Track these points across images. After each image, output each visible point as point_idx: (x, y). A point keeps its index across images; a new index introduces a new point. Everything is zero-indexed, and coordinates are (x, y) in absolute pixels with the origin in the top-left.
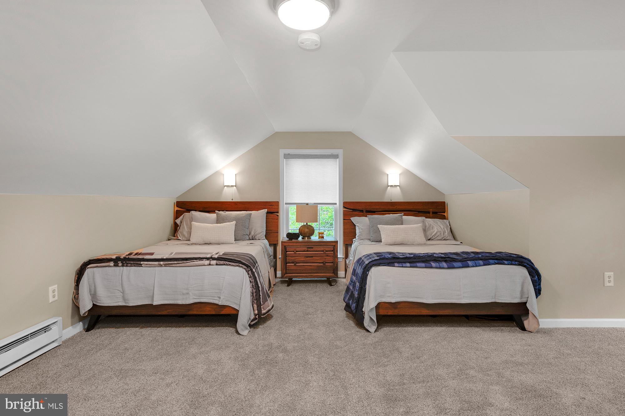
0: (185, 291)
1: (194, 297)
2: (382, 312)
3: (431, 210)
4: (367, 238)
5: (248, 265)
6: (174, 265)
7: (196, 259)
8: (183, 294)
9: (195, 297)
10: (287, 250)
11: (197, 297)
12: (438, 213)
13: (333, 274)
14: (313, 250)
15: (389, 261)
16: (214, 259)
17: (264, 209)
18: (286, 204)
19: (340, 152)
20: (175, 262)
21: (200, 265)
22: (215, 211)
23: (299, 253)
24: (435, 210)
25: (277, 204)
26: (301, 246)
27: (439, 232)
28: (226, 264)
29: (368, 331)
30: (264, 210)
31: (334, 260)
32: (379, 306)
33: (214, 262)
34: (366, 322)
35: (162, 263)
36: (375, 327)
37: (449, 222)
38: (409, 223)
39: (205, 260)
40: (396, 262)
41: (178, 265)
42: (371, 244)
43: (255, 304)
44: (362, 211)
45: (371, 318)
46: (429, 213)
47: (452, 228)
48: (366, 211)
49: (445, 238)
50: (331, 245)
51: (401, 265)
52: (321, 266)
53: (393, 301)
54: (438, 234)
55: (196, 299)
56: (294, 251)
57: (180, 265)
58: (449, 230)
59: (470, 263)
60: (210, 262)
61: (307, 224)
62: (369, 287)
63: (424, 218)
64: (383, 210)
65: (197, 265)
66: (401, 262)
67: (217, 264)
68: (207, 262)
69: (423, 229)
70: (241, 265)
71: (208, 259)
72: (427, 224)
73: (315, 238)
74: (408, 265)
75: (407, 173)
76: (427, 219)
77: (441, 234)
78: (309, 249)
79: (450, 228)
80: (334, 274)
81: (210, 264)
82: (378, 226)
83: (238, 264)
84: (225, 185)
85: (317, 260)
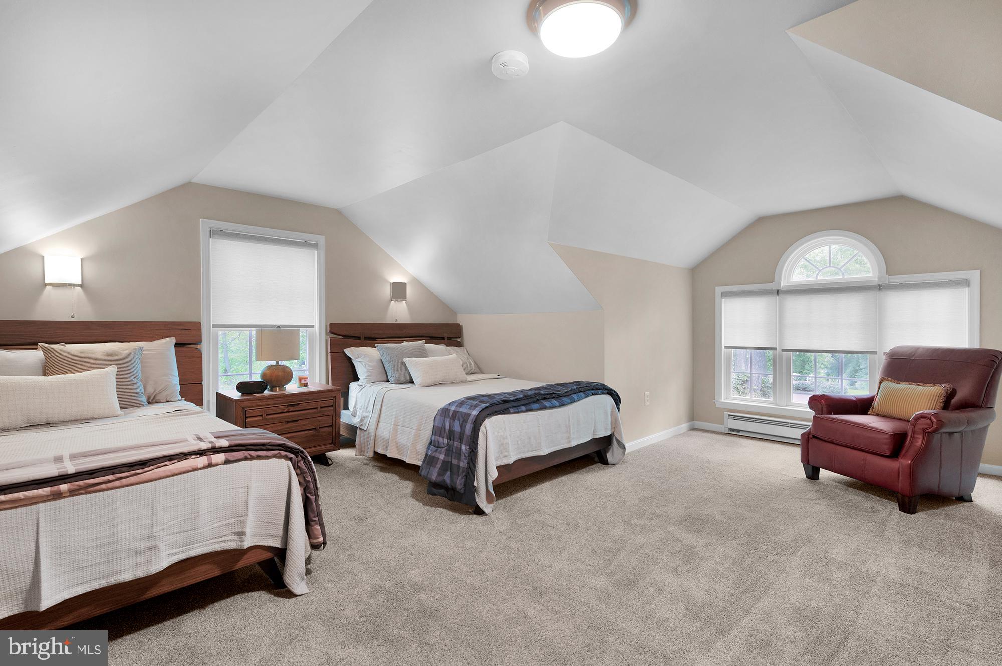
0: (143, 545)
1: (171, 552)
3: (446, 335)
4: (381, 380)
5: (298, 449)
6: (103, 486)
7: (171, 458)
8: (137, 553)
9: (174, 551)
10: (247, 416)
11: (178, 550)
12: (453, 339)
13: (333, 445)
14: (300, 409)
16: (215, 450)
17: (168, 337)
18: (214, 326)
19: (321, 240)
20: (110, 477)
21: (184, 470)
22: (37, 345)
23: (272, 418)
24: (450, 335)
25: (196, 327)
26: (275, 404)
27: (465, 363)
28: (249, 457)
30: (168, 339)
31: (334, 422)
33: (220, 458)
35: (64, 487)
36: (492, 505)
37: (467, 351)
38: (434, 354)
39: (194, 457)
40: (510, 408)
42: (399, 388)
43: (316, 524)
44: (359, 338)
46: (443, 338)
47: (475, 358)
48: (365, 338)
49: (473, 371)
50: (330, 395)
51: (517, 411)
52: (313, 436)
53: (511, 461)
56: (261, 416)
57: (124, 481)
59: (574, 396)
60: (210, 460)
61: (277, 363)
63: (444, 346)
64: (389, 336)
65: (177, 472)
66: (515, 407)
67: (227, 462)
68: (202, 461)
70: (283, 453)
71: (201, 453)
73: (292, 388)
77: (467, 365)
78: (291, 409)
79: (473, 358)
80: (335, 445)
81: (210, 465)
83: (276, 452)
84: (47, 282)
85: (306, 425)
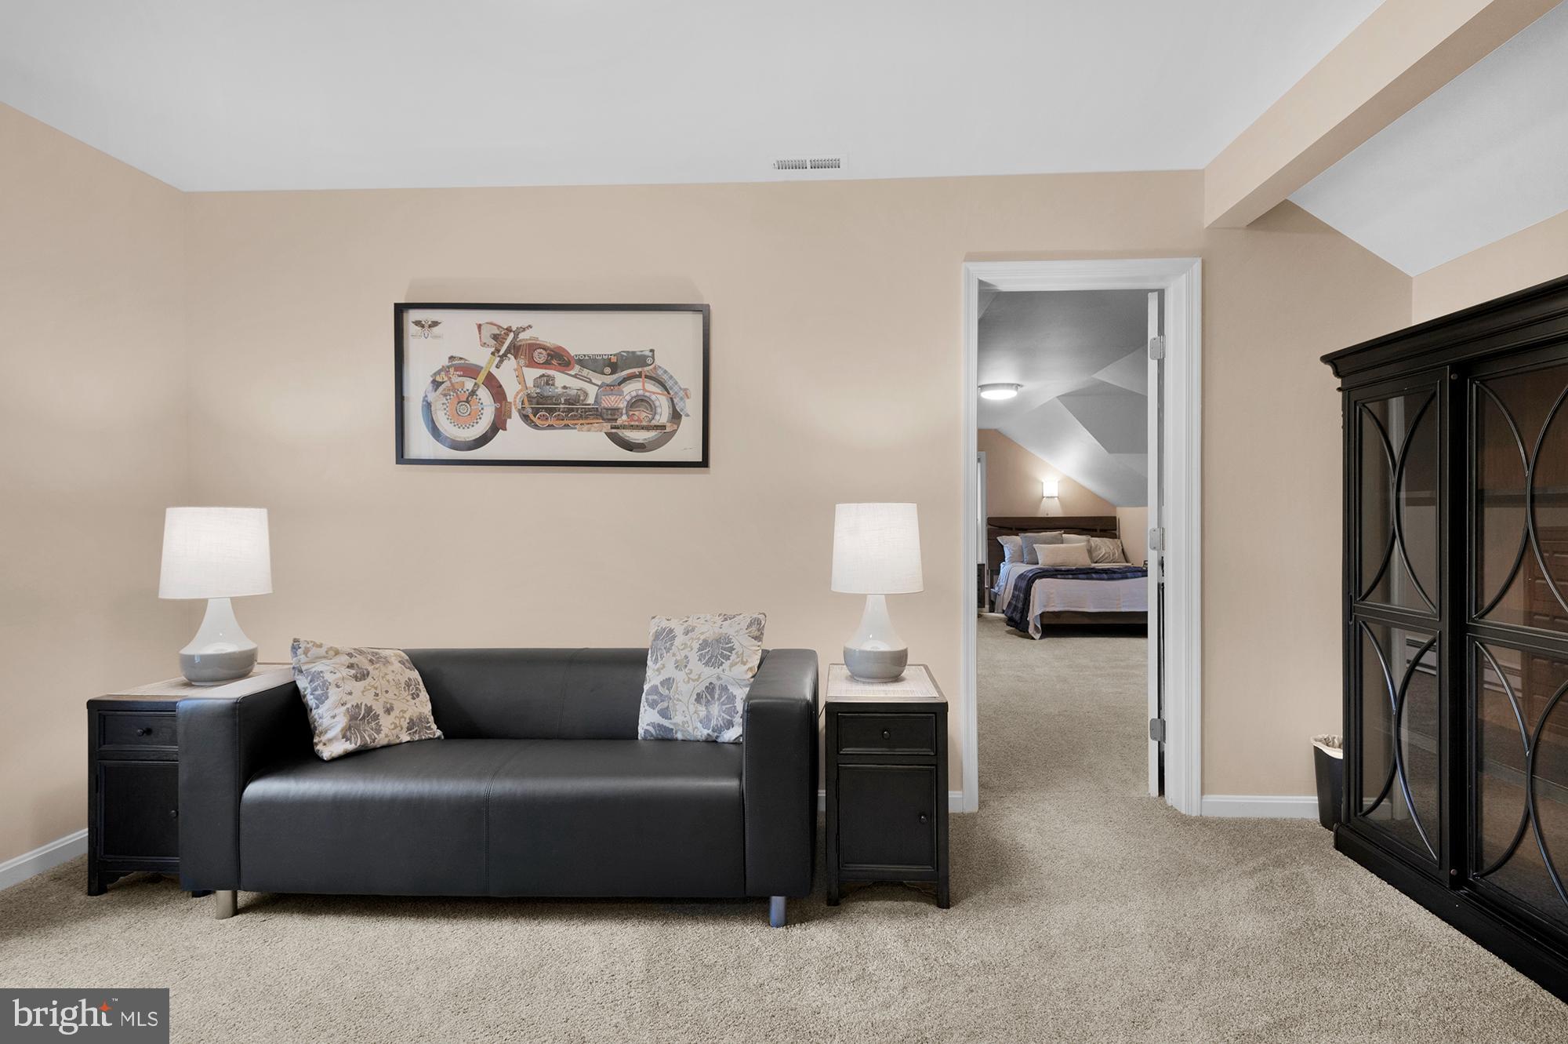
2: (1046, 622)
3: (1098, 528)
12: (1108, 531)
15: (1051, 573)
24: (1103, 528)
27: (1106, 549)
29: (1033, 639)
32: (1042, 615)
34: (1031, 630)
36: (1040, 635)
37: (1121, 543)
44: (1011, 529)
45: (1036, 626)
46: (1096, 530)
47: (1125, 550)
48: (1018, 528)
49: (1113, 560)
53: (1057, 609)
54: (1107, 555)
58: (1120, 550)
62: (1034, 597)
63: (1089, 537)
64: (1038, 527)
69: (1088, 550)
72: (1093, 545)
74: (1070, 576)
75: (1067, 480)
76: (1093, 538)
79: (1123, 550)
82: (1034, 545)
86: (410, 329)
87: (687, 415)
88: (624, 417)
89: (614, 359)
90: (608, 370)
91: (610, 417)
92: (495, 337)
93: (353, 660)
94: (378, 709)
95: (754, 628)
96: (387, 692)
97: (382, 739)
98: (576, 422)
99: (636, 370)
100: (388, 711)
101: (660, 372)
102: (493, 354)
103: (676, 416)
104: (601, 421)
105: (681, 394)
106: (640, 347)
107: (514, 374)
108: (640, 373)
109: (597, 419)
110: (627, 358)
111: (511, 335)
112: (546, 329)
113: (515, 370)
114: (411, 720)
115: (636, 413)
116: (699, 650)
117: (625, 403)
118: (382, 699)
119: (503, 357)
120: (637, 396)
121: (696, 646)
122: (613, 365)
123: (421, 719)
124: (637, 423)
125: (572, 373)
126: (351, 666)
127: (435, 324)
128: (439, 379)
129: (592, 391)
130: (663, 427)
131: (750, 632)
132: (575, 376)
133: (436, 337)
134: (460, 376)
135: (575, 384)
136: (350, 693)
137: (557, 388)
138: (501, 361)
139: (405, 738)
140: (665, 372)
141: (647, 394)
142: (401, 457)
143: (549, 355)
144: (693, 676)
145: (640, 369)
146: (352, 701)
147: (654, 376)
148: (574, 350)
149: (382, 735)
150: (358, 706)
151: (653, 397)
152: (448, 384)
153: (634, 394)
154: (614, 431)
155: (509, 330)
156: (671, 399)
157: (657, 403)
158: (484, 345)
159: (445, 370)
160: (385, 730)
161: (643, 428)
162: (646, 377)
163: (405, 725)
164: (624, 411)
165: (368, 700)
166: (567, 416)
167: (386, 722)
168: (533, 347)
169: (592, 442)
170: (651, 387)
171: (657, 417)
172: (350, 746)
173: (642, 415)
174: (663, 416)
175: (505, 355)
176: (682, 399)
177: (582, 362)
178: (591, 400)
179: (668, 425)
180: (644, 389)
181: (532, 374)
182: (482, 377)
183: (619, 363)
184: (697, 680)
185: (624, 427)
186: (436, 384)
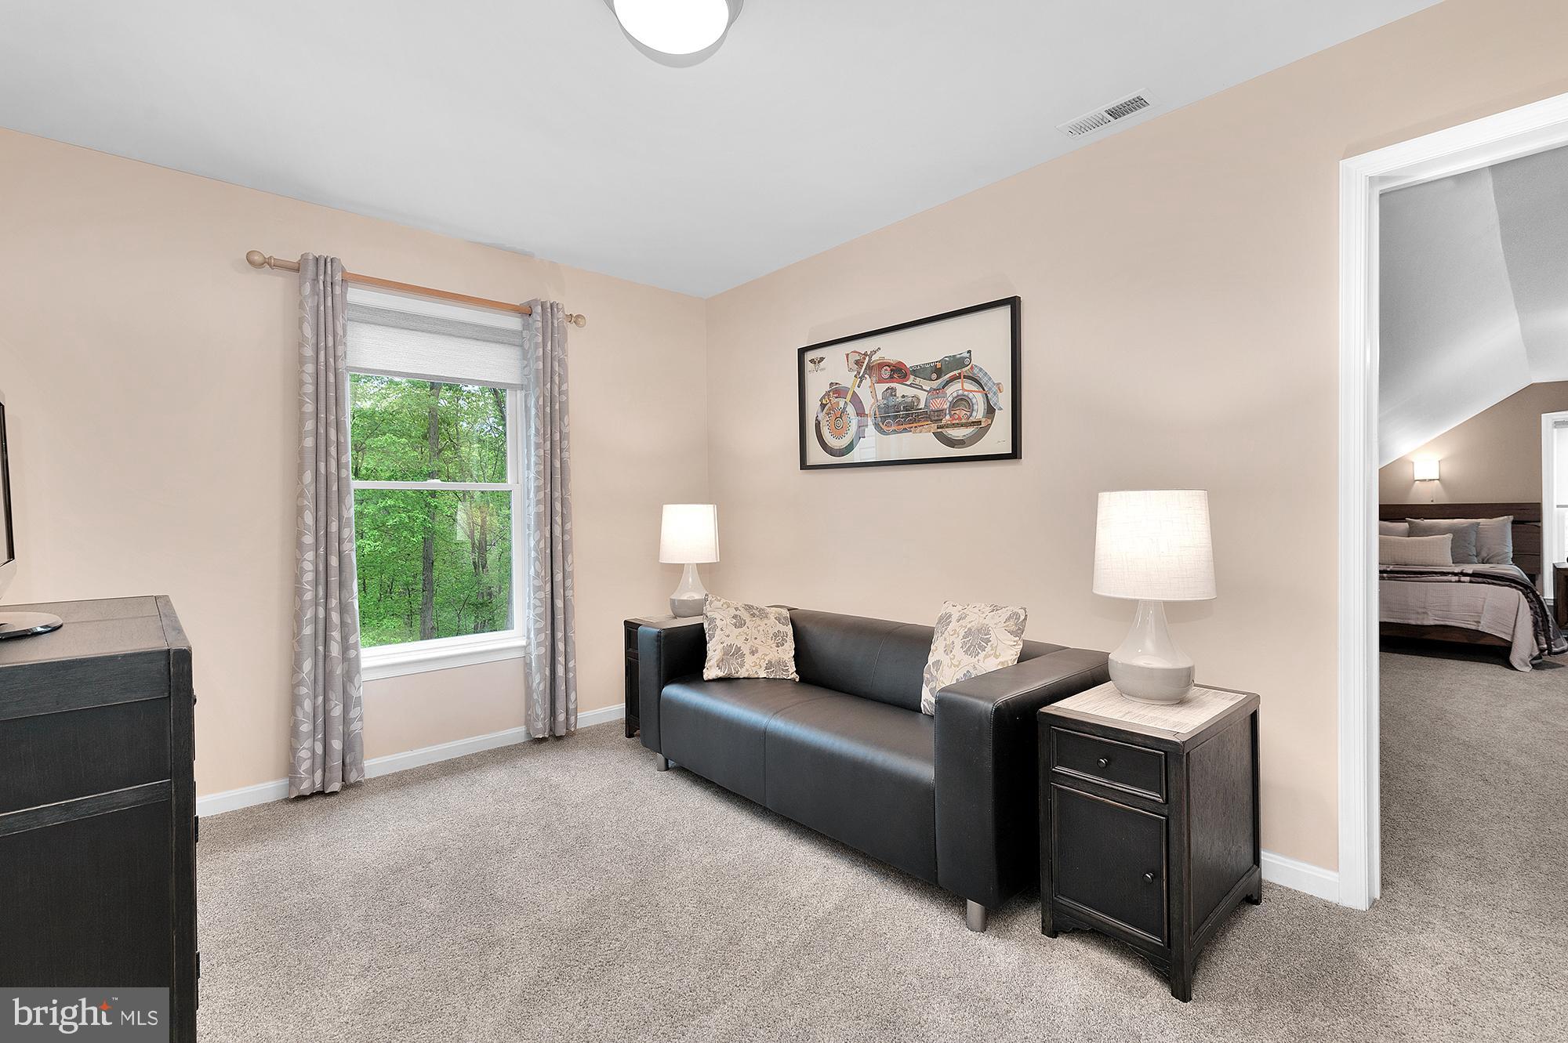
0: (1421, 610)
1: (1435, 618)
8: (1418, 613)
18: (1559, 507)
21: (1443, 580)
22: (1404, 519)
25: (1535, 507)
28: (1487, 582)
30: (1506, 517)
33: (1467, 579)
39: (1451, 575)
41: (1408, 579)
55: (1438, 620)
57: (1412, 579)
60: (1459, 578)
67: (1471, 582)
68: (1455, 578)
81: (1459, 581)
84: (1416, 479)
86: (809, 366)
87: (1001, 409)
88: (948, 417)
89: (939, 366)
90: (934, 376)
91: (936, 418)
92: (857, 362)
93: (738, 613)
94: (746, 650)
95: (1012, 622)
96: (756, 638)
97: (743, 673)
98: (911, 425)
99: (956, 372)
100: (753, 653)
101: (976, 371)
102: (855, 376)
103: (990, 411)
104: (930, 422)
105: (995, 389)
106: (957, 350)
107: (869, 390)
108: (960, 374)
109: (927, 421)
110: (949, 362)
111: (867, 358)
112: (890, 349)
113: (870, 387)
114: (770, 662)
115: (957, 412)
116: (964, 637)
117: (948, 404)
118: (750, 643)
119: (862, 378)
120: (958, 396)
121: (962, 633)
122: (938, 370)
123: (781, 664)
124: (957, 422)
125: (908, 383)
126: (735, 617)
127: (822, 359)
128: (824, 402)
129: (923, 396)
130: (979, 422)
131: (1007, 626)
132: (910, 386)
133: (822, 369)
134: (836, 398)
135: (910, 392)
136: (728, 636)
137: (898, 398)
138: (861, 382)
139: (763, 674)
140: (981, 370)
141: (966, 393)
142: (804, 466)
143: (891, 370)
144: (955, 662)
145: (959, 371)
146: (728, 642)
147: (971, 375)
148: (910, 363)
149: (744, 669)
150: (731, 646)
151: (971, 395)
152: (829, 405)
153: (955, 394)
154: (939, 430)
155: (866, 354)
156: (986, 394)
157: (974, 401)
158: (850, 370)
159: (827, 394)
160: (747, 666)
161: (962, 425)
162: (965, 377)
163: (764, 665)
164: (947, 412)
165: (739, 643)
166: (905, 421)
167: (749, 660)
168: (881, 365)
169: (922, 442)
170: (969, 386)
171: (974, 414)
172: (721, 674)
173: (962, 413)
174: (979, 413)
175: (863, 376)
176: (995, 393)
177: (917, 372)
178: (922, 405)
179: (984, 420)
180: (963, 389)
181: (881, 388)
182: (849, 397)
183: (943, 368)
184: (958, 666)
185: (947, 426)
186: (823, 406)
